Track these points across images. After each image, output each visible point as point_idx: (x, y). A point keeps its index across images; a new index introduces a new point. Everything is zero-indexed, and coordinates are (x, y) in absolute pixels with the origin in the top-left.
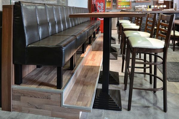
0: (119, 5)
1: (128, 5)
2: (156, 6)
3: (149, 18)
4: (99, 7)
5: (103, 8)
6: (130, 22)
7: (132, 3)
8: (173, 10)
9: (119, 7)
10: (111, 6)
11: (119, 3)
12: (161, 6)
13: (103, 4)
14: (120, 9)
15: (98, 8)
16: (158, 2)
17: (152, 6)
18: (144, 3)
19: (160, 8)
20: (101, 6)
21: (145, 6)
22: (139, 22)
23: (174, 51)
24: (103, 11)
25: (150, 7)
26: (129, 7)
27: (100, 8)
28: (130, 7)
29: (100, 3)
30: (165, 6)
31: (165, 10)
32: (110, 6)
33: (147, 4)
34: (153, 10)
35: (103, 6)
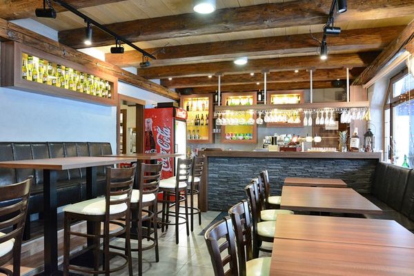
1: (251, 132)
4: (161, 138)
10: (209, 134)
13: (169, 131)
15: (158, 140)
16: (325, 126)
20: (165, 135)
27: (164, 141)
28: (253, 139)
29: (162, 129)
30: (318, 139)
34: (281, 149)
35: (169, 136)
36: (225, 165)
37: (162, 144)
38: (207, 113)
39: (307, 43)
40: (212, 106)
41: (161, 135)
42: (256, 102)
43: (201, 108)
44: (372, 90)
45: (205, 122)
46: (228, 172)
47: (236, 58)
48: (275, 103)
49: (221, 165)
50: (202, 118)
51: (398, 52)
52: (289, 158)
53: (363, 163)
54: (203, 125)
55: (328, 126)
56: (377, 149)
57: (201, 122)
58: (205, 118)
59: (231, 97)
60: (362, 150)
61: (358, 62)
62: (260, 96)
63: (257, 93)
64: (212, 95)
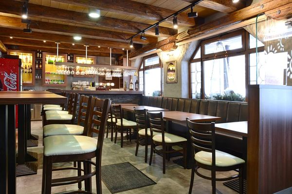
0: (47, 79)
1: (62, 79)
2: (101, 84)
3: (83, 103)
4: (8, 81)
5: (16, 83)
6: (61, 108)
7: (68, 77)
8: (122, 90)
9: (46, 82)
10: (33, 79)
11: (46, 75)
12: (108, 84)
13: (15, 76)
14: (48, 86)
15: (5, 82)
16: (105, 77)
17: (97, 84)
18: (87, 79)
19: (107, 86)
20: (11, 79)
21: (88, 83)
22: (72, 109)
23: (122, 147)
24: (16, 88)
25: (93, 85)
26: (63, 83)
27: (10, 83)
28: (65, 83)
29: (9, 74)
30: (113, 84)
31: (112, 90)
32: (30, 80)
33: (90, 79)
34: (97, 89)
35: (16, 80)
37: (9, 85)
38: (31, 64)
39: (120, 37)
40: (34, 60)
41: (7, 78)
42: (67, 60)
43: (24, 60)
45: (28, 71)
47: (75, 36)
48: (78, 63)
50: (26, 68)
52: (101, 94)
53: (135, 96)
54: (25, 72)
55: (107, 78)
56: (141, 89)
58: (28, 68)
59: (49, 56)
60: (134, 90)
62: (69, 57)
63: (67, 55)
64: (35, 52)
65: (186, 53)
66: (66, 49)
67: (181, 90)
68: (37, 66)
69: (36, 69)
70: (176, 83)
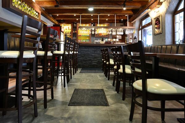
0: (80, 39)
2: (109, 40)
9: (79, 41)
11: (79, 37)
17: (106, 40)
19: (113, 41)
26: (89, 41)
34: (105, 43)
36: (83, 49)
38: (71, 31)
40: (72, 28)
43: (67, 29)
44: (135, 24)
46: (84, 52)
49: (82, 49)
50: (68, 33)
51: (146, 9)
52: (108, 46)
57: (68, 35)
58: (69, 33)
61: (131, 13)
62: (92, 25)
63: (91, 23)
64: (73, 23)
65: (169, 6)
66: (89, 19)
67: (165, 39)
68: (74, 32)
69: (73, 33)
70: (161, 33)
